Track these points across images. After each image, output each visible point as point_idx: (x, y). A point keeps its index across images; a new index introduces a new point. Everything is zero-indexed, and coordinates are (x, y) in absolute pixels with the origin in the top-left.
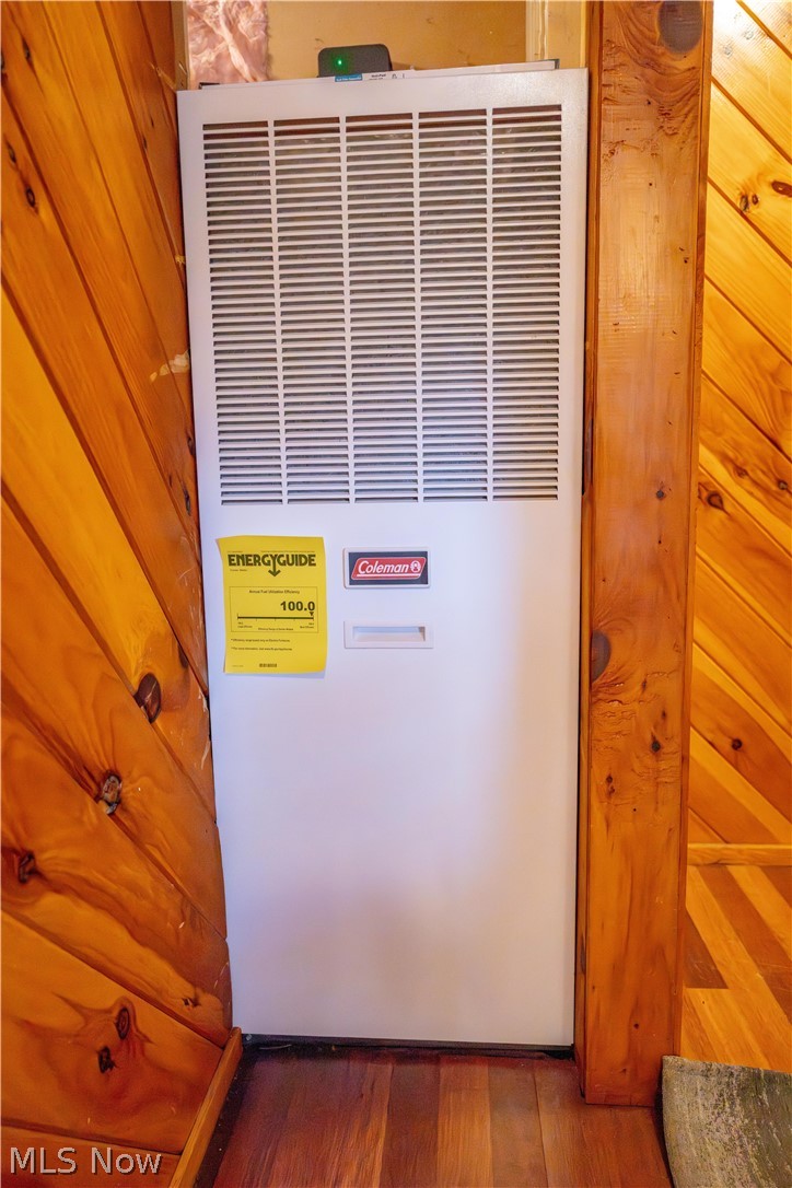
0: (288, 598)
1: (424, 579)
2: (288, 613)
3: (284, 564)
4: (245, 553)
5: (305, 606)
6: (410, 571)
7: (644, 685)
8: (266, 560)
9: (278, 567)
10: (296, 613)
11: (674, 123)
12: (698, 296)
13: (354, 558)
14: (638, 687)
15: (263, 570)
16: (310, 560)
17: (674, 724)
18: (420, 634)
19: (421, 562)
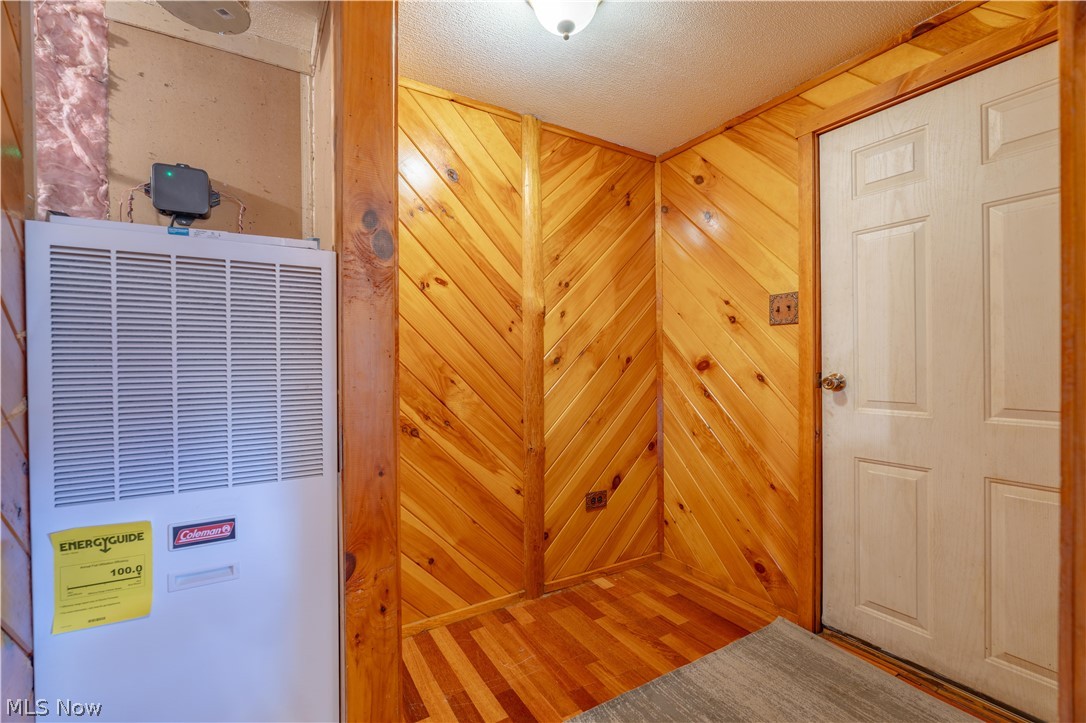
0: (117, 567)
1: (232, 536)
2: (118, 577)
3: (115, 542)
4: (76, 540)
5: (134, 569)
6: (222, 532)
7: (376, 578)
8: (97, 542)
9: (109, 545)
10: (125, 576)
11: (382, 291)
12: (397, 374)
13: (177, 531)
14: (372, 579)
15: (95, 550)
16: (139, 537)
17: (393, 594)
18: (229, 570)
19: (231, 525)
